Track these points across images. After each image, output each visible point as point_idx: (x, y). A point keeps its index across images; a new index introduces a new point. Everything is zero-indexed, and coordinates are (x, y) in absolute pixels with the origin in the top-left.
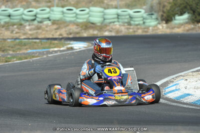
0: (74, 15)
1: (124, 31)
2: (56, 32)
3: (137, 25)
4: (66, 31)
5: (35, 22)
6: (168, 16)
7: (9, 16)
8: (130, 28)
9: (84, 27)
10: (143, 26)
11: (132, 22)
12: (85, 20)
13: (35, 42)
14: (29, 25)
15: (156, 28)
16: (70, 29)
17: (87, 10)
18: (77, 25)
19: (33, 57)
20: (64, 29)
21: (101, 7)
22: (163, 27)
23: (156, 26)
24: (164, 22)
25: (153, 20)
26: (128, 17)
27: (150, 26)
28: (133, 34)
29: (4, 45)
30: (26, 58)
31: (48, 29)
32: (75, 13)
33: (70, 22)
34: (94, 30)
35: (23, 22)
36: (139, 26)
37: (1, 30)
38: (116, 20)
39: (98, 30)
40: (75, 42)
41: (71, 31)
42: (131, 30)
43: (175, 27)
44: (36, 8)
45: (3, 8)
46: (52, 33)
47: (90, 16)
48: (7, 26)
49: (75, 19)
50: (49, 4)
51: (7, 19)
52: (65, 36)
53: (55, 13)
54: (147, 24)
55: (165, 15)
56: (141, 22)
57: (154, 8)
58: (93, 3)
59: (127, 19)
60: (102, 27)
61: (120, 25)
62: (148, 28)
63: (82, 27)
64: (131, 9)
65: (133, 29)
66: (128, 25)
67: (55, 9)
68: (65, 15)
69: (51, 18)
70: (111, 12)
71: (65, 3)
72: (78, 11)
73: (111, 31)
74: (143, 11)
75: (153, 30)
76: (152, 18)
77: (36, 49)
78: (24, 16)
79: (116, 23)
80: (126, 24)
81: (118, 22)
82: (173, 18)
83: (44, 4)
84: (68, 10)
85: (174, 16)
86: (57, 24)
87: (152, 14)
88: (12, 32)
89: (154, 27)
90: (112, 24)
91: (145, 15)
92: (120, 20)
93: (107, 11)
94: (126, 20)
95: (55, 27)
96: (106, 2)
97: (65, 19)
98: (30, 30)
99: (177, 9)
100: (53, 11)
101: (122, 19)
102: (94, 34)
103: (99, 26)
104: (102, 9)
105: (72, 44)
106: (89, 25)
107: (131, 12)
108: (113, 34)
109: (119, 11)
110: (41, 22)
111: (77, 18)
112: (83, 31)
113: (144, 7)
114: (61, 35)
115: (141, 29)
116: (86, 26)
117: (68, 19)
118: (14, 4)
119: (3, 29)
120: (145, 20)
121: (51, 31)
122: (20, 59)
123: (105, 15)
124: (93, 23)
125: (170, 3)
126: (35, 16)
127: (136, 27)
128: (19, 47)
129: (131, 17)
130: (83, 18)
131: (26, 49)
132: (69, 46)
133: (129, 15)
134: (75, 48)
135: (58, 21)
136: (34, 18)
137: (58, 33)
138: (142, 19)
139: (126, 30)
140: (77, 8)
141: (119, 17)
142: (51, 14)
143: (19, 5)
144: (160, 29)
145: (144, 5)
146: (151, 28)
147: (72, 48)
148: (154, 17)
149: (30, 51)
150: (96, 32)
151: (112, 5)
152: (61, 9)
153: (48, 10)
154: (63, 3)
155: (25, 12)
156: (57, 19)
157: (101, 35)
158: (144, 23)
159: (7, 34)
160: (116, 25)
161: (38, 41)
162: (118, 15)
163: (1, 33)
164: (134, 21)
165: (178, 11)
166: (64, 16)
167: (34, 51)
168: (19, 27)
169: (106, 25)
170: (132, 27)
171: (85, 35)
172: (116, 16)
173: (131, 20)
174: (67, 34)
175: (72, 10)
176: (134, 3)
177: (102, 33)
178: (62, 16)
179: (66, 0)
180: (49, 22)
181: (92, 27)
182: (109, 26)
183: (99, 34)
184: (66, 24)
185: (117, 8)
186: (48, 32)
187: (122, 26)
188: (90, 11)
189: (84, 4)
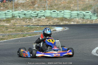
0: (57, 14)
1: (81, 22)
2: (48, 22)
3: (87, 19)
4: (52, 22)
5: (38, 18)
7: (25, 14)
8: (84, 21)
9: (61, 20)
10: (90, 20)
11: (85, 18)
12: (62, 17)
13: (37, 27)
14: (34, 19)
15: (96, 21)
16: (54, 21)
17: (63, 12)
18: (58, 19)
19: (37, 34)
20: (51, 21)
21: (70, 10)
23: (96, 19)
25: (95, 17)
26: (83, 15)
27: (93, 20)
29: (22, 29)
30: (33, 35)
31: (44, 21)
32: (57, 13)
33: (55, 17)
34: (66, 21)
35: (31, 17)
36: (88, 20)
37: (21, 21)
38: (77, 16)
39: (68, 22)
40: (57, 27)
42: (84, 22)
44: (38, 11)
45: (22, 11)
46: (46, 23)
47: (64, 15)
48: (24, 19)
49: (57, 16)
50: (44, 9)
51: (24, 16)
52: (52, 24)
53: (47, 13)
56: (89, 18)
57: (96, 10)
58: (65, 8)
60: (70, 20)
61: (79, 19)
62: (92, 20)
63: (60, 20)
64: (84, 11)
65: (85, 21)
66: (83, 19)
67: (47, 11)
69: (45, 16)
70: (75, 13)
71: (52, 8)
72: (58, 12)
73: (74, 22)
74: (90, 12)
75: (95, 21)
76: (95, 16)
77: (38, 30)
78: (32, 15)
79: (76, 18)
80: (82, 19)
81: (78, 17)
83: (42, 9)
84: (53, 11)
86: (48, 18)
87: (95, 14)
88: (26, 22)
89: (96, 20)
90: (75, 18)
91: (91, 14)
92: (79, 17)
93: (73, 12)
94: (82, 17)
95: (47, 20)
96: (72, 7)
97: (52, 16)
98: (35, 21)
100: (46, 12)
101: (80, 16)
102: (66, 23)
103: (68, 19)
105: (55, 28)
106: (64, 19)
107: (84, 13)
108: (75, 23)
109: (78, 12)
110: (40, 17)
111: (58, 16)
112: (61, 22)
113: (91, 10)
114: (50, 24)
116: (62, 19)
117: (53, 16)
118: (27, 9)
119: (22, 21)
120: (91, 17)
122: (30, 35)
123: (71, 14)
126: (37, 14)
127: (87, 20)
128: (29, 29)
129: (84, 15)
130: (61, 15)
131: (33, 30)
132: (54, 29)
133: (83, 14)
134: (57, 30)
135: (49, 17)
136: (37, 15)
137: (48, 23)
138: (89, 16)
139: (82, 21)
140: (58, 11)
141: (78, 15)
142: (45, 13)
143: (30, 9)
145: (91, 9)
146: (94, 20)
147: (55, 30)
148: (95, 15)
149: (35, 31)
150: (67, 23)
151: (75, 9)
152: (50, 11)
153: (44, 11)
154: (51, 8)
155: (33, 12)
156: (48, 16)
157: (70, 24)
158: (91, 18)
159: (24, 23)
160: (77, 19)
161: (39, 26)
162: (78, 14)
163: (21, 23)
164: (86, 17)
166: (51, 15)
167: (37, 31)
168: (30, 20)
169: (72, 19)
170: (85, 20)
171: (62, 24)
172: (77, 15)
173: (84, 17)
175: (55, 11)
176: (86, 8)
177: (70, 22)
178: (50, 14)
179: (52, 7)
180: (44, 17)
181: (65, 20)
182: (73, 19)
183: (69, 24)
184: (52, 19)
185: (77, 11)
186: (44, 22)
187: (80, 19)
188: (64, 12)
189: (61, 9)
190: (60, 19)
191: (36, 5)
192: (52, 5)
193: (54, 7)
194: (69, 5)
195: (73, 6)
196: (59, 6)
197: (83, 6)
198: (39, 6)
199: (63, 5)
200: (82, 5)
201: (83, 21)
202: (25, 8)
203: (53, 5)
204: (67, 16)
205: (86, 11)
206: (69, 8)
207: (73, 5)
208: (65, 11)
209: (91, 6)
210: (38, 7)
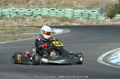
0: (56, 13)
1: (85, 23)
2: (45, 23)
3: (93, 19)
4: (50, 22)
5: (32, 17)
6: (112, 14)
7: (17, 13)
8: (89, 21)
9: (61, 20)
10: (96, 20)
11: (90, 18)
12: (62, 16)
13: (32, 29)
14: (29, 18)
15: (104, 21)
16: (53, 21)
17: (63, 10)
18: (57, 19)
19: (30, 37)
21: (72, 8)
22: (108, 21)
23: (104, 20)
24: (109, 18)
27: (101, 20)
28: (90, 25)
29: (13, 30)
30: (27, 38)
31: (40, 21)
32: (56, 12)
33: (53, 17)
34: (67, 22)
35: (25, 17)
36: (94, 20)
37: (12, 21)
38: (81, 16)
39: (70, 22)
40: (56, 29)
41: (53, 22)
42: (89, 22)
43: (116, 21)
44: (33, 8)
45: (13, 8)
46: (42, 24)
47: (65, 14)
48: (15, 19)
49: (56, 15)
50: (41, 6)
51: (16, 15)
54: (99, 19)
55: (110, 13)
56: (96, 18)
57: (103, 9)
58: (67, 6)
59: (87, 15)
60: (72, 20)
61: (82, 19)
62: (99, 21)
64: (90, 10)
65: (90, 21)
66: (88, 19)
67: (44, 9)
68: (50, 13)
69: (41, 15)
70: (78, 12)
71: (51, 6)
72: (58, 11)
73: (77, 23)
74: (97, 11)
75: (102, 22)
76: (102, 16)
77: (32, 33)
78: (25, 13)
79: (80, 18)
80: (86, 19)
81: (82, 17)
82: (115, 15)
83: (37, 6)
84: (51, 10)
85: (115, 14)
86: (45, 18)
88: (18, 22)
89: (103, 21)
90: (78, 18)
91: (98, 14)
92: (83, 16)
93: (75, 11)
94: (87, 17)
95: (44, 20)
96: (74, 5)
97: (50, 15)
98: (29, 21)
99: (117, 10)
100: (43, 10)
102: (67, 24)
103: (70, 20)
104: (72, 10)
105: (54, 30)
106: (64, 19)
107: (89, 11)
108: (79, 24)
109: (82, 11)
110: (35, 17)
111: (57, 15)
112: (60, 22)
113: (98, 9)
114: (47, 25)
115: (96, 21)
116: (62, 20)
117: (52, 15)
118: (20, 6)
119: (13, 21)
120: (98, 17)
121: (41, 22)
122: (23, 38)
123: (73, 13)
124: (66, 18)
125: (113, 6)
126: (32, 13)
127: (92, 20)
128: (22, 31)
129: (89, 15)
130: (61, 14)
131: (27, 33)
133: (88, 13)
134: (56, 32)
135: (46, 16)
136: (31, 14)
138: (96, 15)
140: (57, 9)
141: (82, 14)
142: (42, 12)
143: (23, 6)
144: (107, 22)
145: (98, 8)
146: (101, 21)
148: (103, 14)
149: (29, 34)
150: (68, 23)
151: (78, 7)
152: (48, 9)
153: (40, 9)
154: (49, 6)
155: (26, 11)
156: (45, 15)
157: (72, 25)
158: (97, 18)
159: (15, 23)
163: (12, 23)
164: (91, 17)
165: (118, 11)
167: (31, 34)
168: (23, 19)
169: (74, 19)
170: (90, 20)
171: (62, 25)
172: (80, 14)
174: (51, 24)
175: (54, 10)
176: (91, 6)
177: (72, 23)
178: (48, 13)
179: (50, 4)
180: (40, 17)
181: (66, 20)
182: (76, 20)
183: (70, 25)
184: (50, 18)
185: (81, 9)
186: (40, 23)
187: (84, 20)
188: (65, 11)
189: (61, 6)
190: (59, 19)
191: (31, 2)
192: (50, 2)
193: (53, 4)
194: (72, 2)
195: (76, 4)
196: (59, 3)
197: (89, 4)
198: (35, 3)
199: (63, 2)
200: (87, 2)
201: (87, 21)
202: (17, 5)
203: (52, 2)
204: (69, 16)
205: (91, 10)
206: (71, 6)
207: (76, 2)
208: (67, 9)
209: (98, 3)
210: (33, 4)
